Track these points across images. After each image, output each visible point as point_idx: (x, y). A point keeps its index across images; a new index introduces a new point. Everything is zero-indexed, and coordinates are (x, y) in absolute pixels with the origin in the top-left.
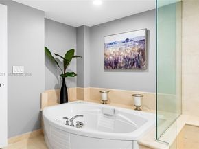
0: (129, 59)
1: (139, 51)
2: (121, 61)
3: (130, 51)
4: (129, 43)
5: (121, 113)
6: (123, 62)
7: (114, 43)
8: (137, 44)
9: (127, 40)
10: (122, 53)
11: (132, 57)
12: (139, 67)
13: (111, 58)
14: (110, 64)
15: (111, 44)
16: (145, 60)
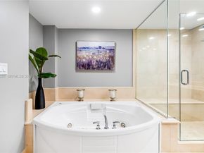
0: (101, 63)
1: (110, 57)
2: (94, 63)
3: (103, 57)
4: (101, 50)
5: (108, 105)
6: (96, 65)
7: (88, 48)
8: (108, 51)
9: (100, 47)
10: (95, 57)
11: (104, 61)
12: (110, 69)
13: (84, 60)
14: (83, 66)
15: (85, 48)
16: (114, 64)
